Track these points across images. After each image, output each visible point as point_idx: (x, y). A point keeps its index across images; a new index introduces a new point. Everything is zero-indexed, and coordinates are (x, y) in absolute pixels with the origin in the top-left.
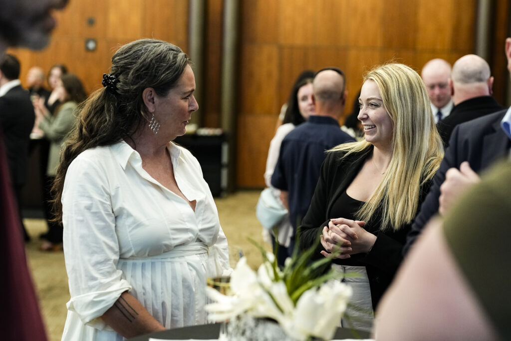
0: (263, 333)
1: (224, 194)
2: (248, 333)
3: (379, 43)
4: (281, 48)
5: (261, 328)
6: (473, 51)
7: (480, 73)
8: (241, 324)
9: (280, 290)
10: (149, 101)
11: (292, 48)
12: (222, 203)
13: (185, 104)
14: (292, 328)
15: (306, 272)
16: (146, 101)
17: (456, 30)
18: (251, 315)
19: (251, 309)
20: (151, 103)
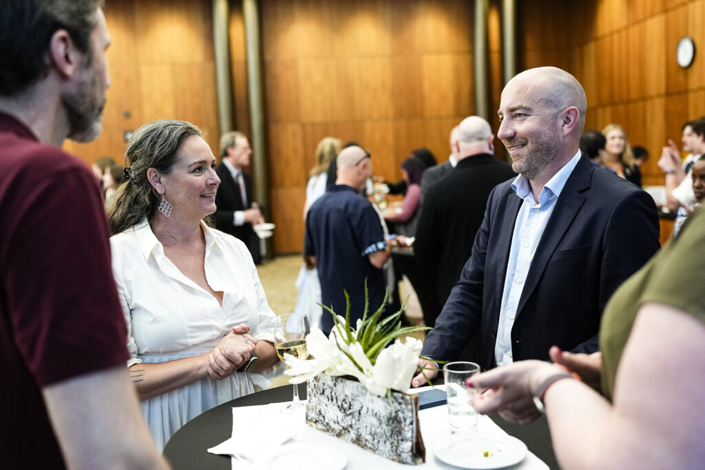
0: (344, 391)
1: (264, 261)
2: (327, 392)
3: (391, 114)
4: (304, 126)
5: (340, 385)
6: (474, 113)
7: (480, 132)
8: (320, 383)
9: (357, 349)
10: (157, 182)
11: (313, 124)
12: (263, 269)
13: (199, 179)
14: (373, 384)
15: (378, 328)
16: (152, 183)
17: (458, 97)
18: (328, 374)
19: (330, 369)
20: (158, 184)
